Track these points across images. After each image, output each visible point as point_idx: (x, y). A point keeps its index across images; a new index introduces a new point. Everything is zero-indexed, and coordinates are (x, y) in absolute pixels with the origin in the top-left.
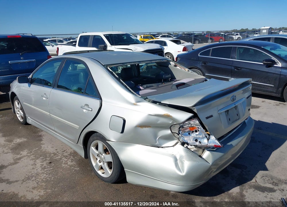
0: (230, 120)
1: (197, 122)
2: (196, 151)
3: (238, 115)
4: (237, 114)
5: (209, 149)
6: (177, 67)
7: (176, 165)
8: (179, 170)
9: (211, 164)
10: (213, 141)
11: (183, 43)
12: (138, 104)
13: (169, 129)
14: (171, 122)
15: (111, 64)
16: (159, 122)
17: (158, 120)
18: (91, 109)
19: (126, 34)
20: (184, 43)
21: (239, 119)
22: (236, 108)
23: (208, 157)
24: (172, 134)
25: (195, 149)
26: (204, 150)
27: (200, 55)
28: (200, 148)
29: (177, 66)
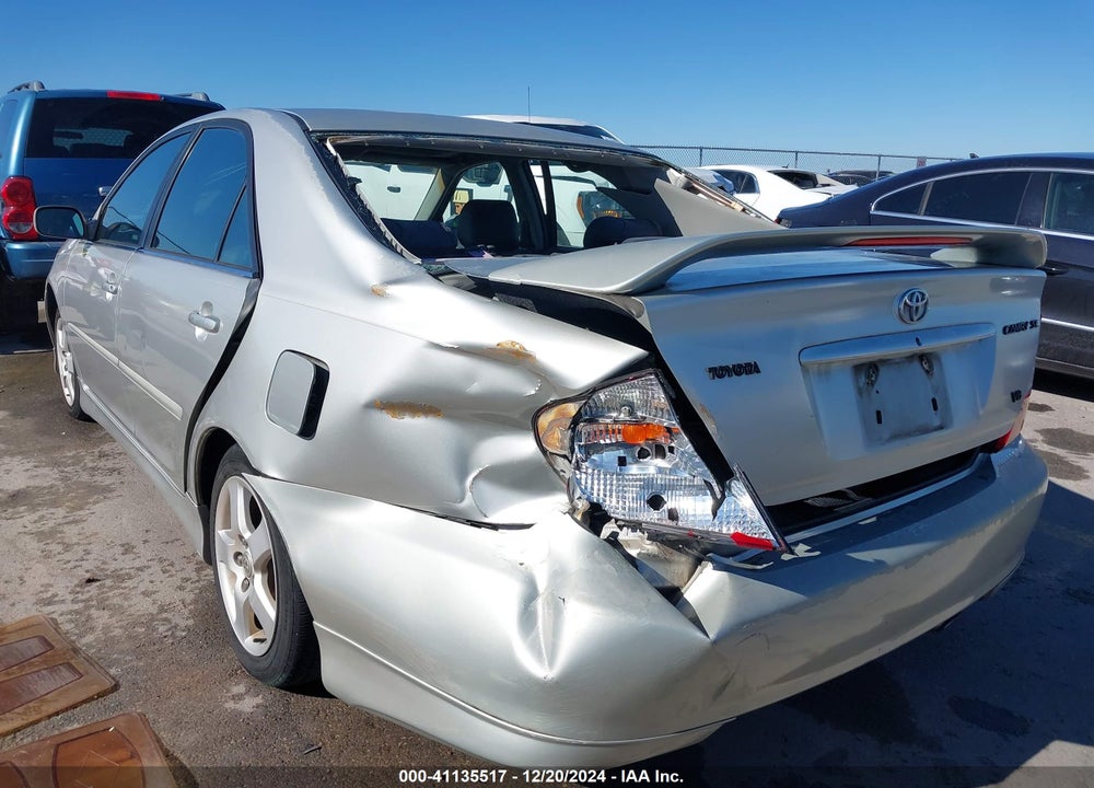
0: (879, 421)
1: (660, 397)
2: (654, 556)
3: (935, 408)
4: (934, 401)
5: (730, 561)
6: (700, 195)
7: (527, 617)
8: (535, 648)
9: (712, 636)
10: (743, 512)
11: (824, 185)
12: (392, 290)
13: (528, 429)
14: (533, 392)
15: (350, 132)
16: (475, 388)
17: (471, 378)
18: (213, 324)
19: (586, 127)
20: (829, 185)
21: (941, 428)
22: (931, 367)
23: (711, 598)
24: (544, 460)
25: (651, 547)
26: (698, 562)
27: (876, 209)
28: (679, 550)
29: (699, 192)
